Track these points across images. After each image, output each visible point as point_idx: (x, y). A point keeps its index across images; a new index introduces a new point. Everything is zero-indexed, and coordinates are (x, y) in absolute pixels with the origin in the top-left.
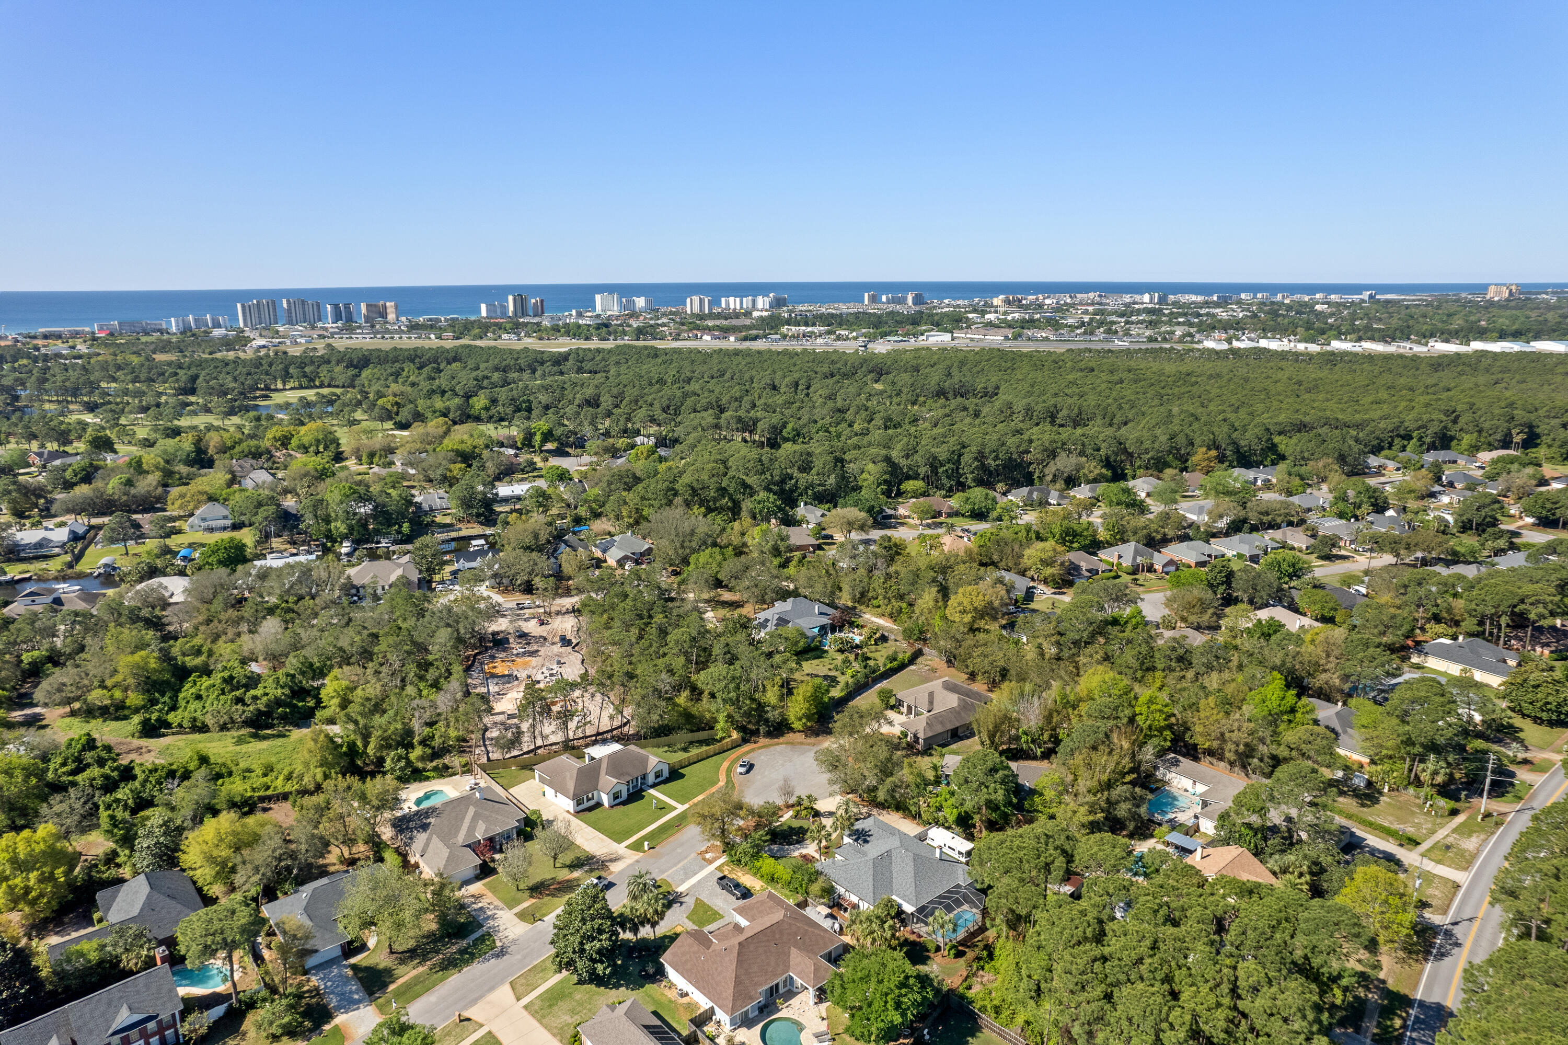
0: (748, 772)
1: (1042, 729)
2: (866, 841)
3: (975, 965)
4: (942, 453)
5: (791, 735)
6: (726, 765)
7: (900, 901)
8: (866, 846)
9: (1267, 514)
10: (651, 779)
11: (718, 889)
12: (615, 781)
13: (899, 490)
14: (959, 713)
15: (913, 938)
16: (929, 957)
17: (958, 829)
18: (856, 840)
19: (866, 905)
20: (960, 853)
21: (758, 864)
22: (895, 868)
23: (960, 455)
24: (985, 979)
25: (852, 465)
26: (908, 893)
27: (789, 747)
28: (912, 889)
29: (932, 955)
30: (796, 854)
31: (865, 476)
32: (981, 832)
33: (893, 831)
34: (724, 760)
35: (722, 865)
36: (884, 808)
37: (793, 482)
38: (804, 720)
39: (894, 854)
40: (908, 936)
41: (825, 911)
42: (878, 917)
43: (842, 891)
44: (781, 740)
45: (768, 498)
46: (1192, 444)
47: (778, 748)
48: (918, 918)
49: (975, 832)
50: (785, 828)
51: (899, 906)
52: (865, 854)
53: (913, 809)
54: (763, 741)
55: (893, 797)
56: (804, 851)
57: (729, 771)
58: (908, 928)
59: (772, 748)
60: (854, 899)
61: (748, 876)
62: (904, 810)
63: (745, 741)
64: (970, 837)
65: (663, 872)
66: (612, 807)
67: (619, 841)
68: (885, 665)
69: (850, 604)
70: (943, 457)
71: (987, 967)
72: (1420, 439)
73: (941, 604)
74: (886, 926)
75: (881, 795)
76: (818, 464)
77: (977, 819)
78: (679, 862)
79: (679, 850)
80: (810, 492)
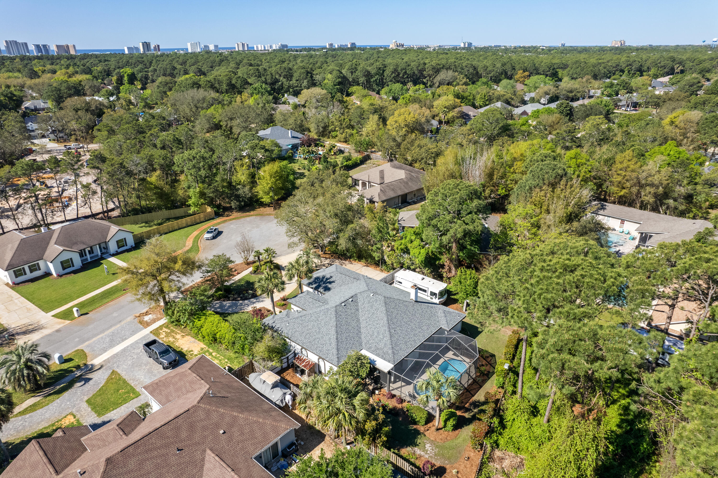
0: (214, 238)
1: (484, 186)
2: (327, 289)
3: (487, 443)
4: (372, 70)
5: (262, 209)
6: (196, 233)
7: (372, 357)
8: (328, 294)
9: (571, 92)
10: (113, 247)
11: (145, 357)
12: (61, 248)
13: (347, 92)
14: (407, 183)
15: (392, 404)
16: (417, 433)
17: (426, 271)
18: (316, 289)
19: (328, 365)
20: (433, 294)
21: (198, 323)
22: (363, 316)
23: (384, 71)
24: (506, 463)
25: (318, 76)
26: (381, 345)
27: (258, 218)
28: (387, 339)
29: (421, 429)
30: (250, 309)
31: (326, 81)
32: (450, 270)
33: (357, 277)
34: (195, 230)
35: (161, 327)
36: (346, 259)
37: (280, 83)
38: (271, 194)
39: (360, 299)
40: (385, 401)
41: (273, 378)
42: (344, 390)
43: (298, 348)
44: (252, 213)
45: (261, 86)
46: (514, 69)
47: (248, 219)
48: (396, 377)
49: (444, 272)
50: (243, 283)
51: (372, 363)
52: (325, 302)
53: (376, 255)
54: (235, 214)
55: (355, 245)
56: (258, 305)
57: (197, 238)
58: (385, 390)
59: (242, 220)
60: (313, 358)
61: (188, 338)
62: (366, 259)
63: (217, 215)
64: (439, 277)
65: (84, 341)
66: (60, 276)
67: (46, 310)
68: (342, 164)
69: (316, 137)
70: (373, 72)
71: (502, 442)
72: (629, 71)
73: (381, 126)
74: (356, 401)
75: (343, 244)
76: (296, 75)
77: (445, 259)
78: (111, 327)
79: (115, 314)
80: (291, 90)
